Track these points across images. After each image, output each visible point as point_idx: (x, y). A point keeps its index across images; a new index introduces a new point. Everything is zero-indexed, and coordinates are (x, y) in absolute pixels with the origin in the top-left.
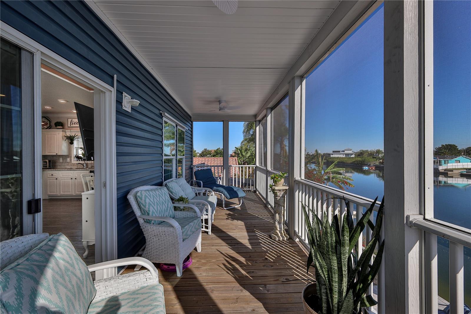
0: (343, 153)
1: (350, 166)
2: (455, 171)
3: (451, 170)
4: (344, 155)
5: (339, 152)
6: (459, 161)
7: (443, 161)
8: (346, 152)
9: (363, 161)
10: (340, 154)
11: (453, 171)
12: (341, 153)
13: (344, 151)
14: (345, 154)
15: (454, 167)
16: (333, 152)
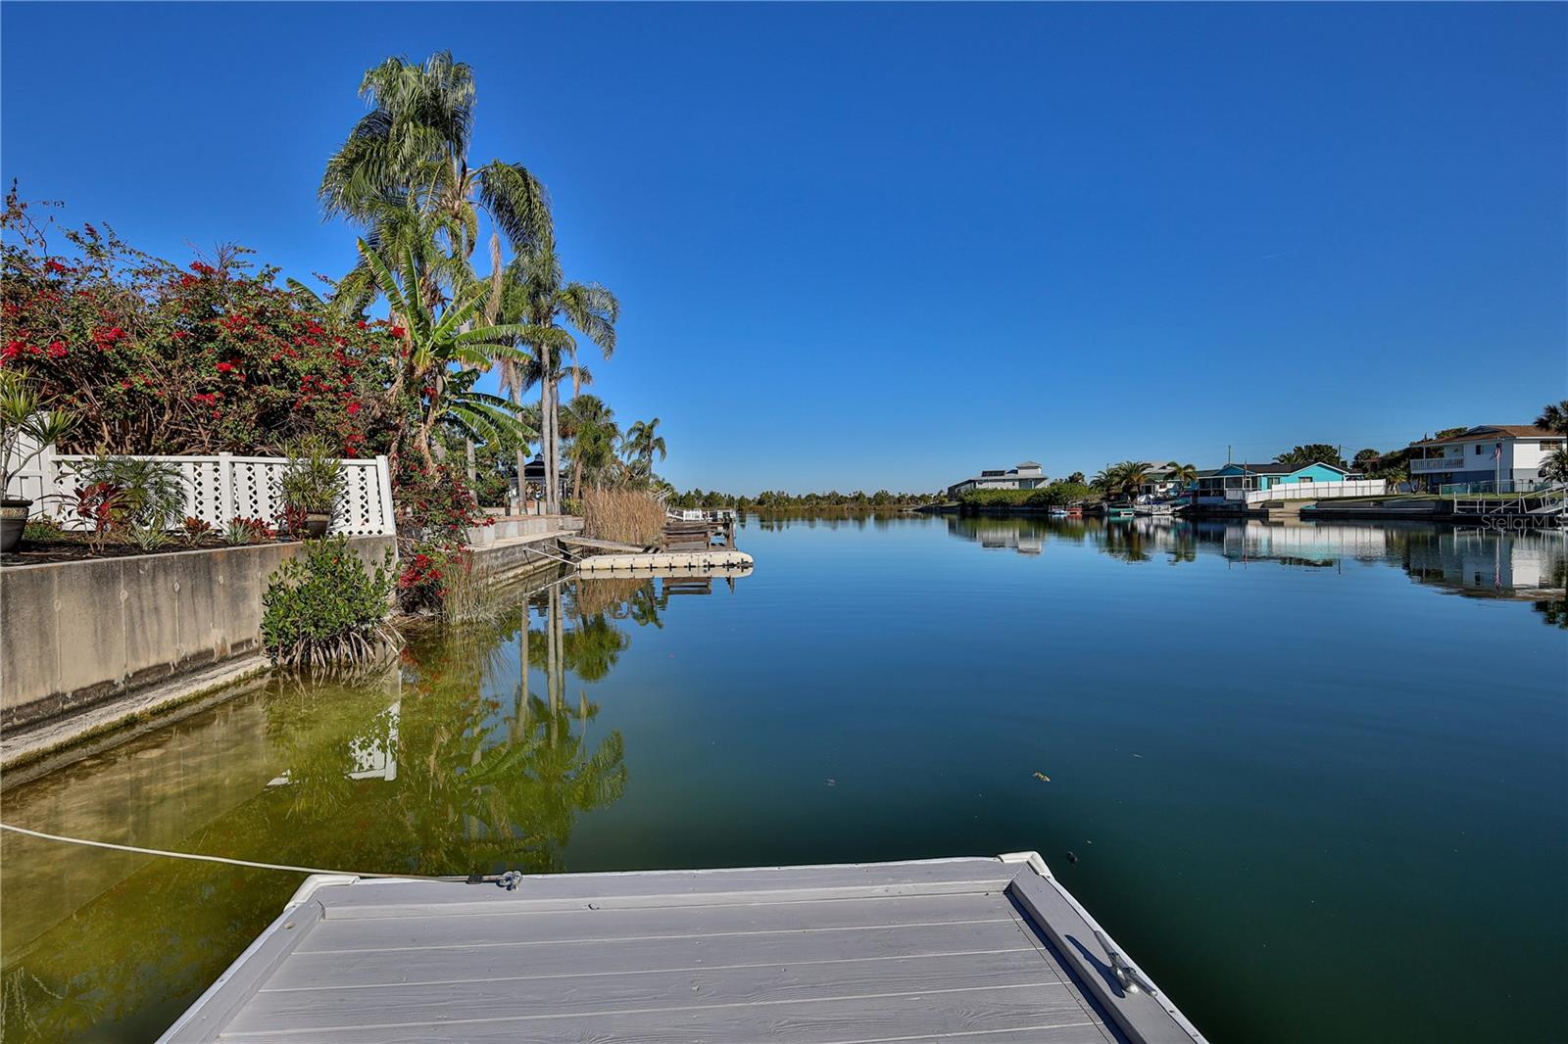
0: (1012, 476)
1: (1022, 511)
2: (1288, 507)
3: (1279, 504)
4: (1017, 483)
5: (1002, 473)
6: (1311, 478)
7: (1266, 478)
8: (1022, 474)
9: (1056, 494)
10: (1004, 481)
11: (1283, 507)
12: (1006, 477)
13: (1016, 472)
14: (1020, 480)
15: (1290, 496)
16: (983, 475)
